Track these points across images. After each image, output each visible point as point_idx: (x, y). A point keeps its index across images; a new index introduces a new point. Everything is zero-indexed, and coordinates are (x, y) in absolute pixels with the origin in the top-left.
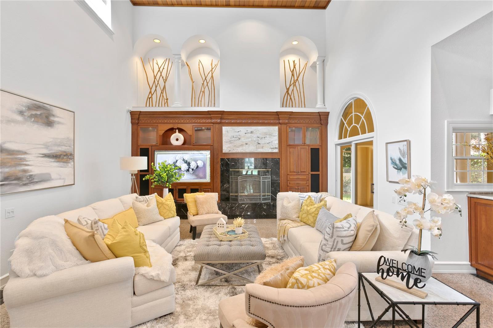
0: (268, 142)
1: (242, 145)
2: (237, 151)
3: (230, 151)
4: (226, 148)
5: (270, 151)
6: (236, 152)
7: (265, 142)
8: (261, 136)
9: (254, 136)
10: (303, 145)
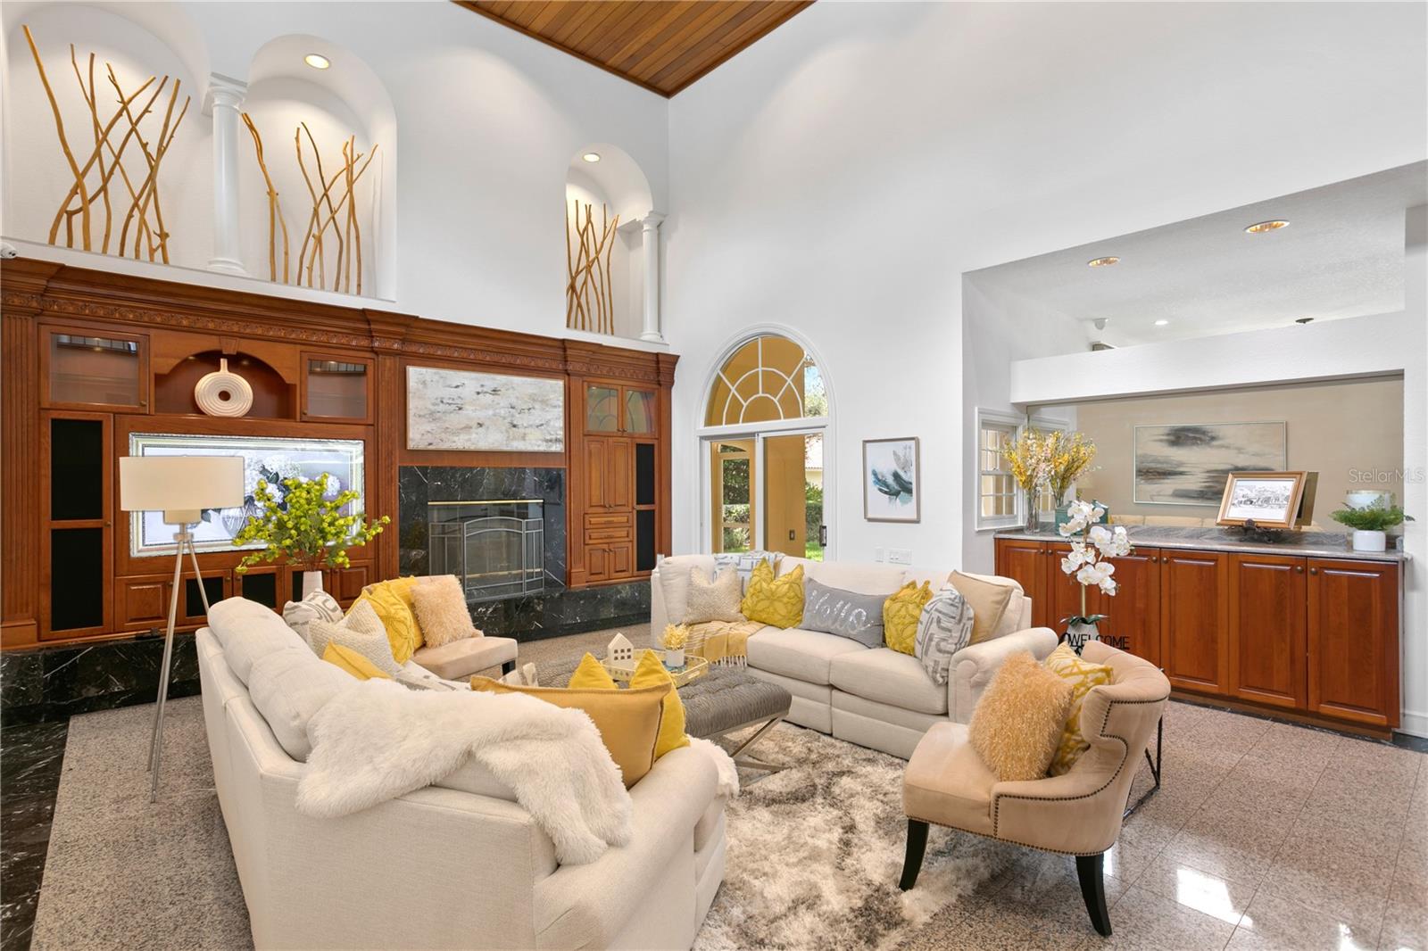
0: (538, 422)
1: (468, 428)
2: (454, 446)
3: (430, 444)
4: (419, 435)
5: (543, 448)
6: (451, 449)
7: (531, 423)
8: (520, 404)
9: (503, 401)
10: (620, 434)
